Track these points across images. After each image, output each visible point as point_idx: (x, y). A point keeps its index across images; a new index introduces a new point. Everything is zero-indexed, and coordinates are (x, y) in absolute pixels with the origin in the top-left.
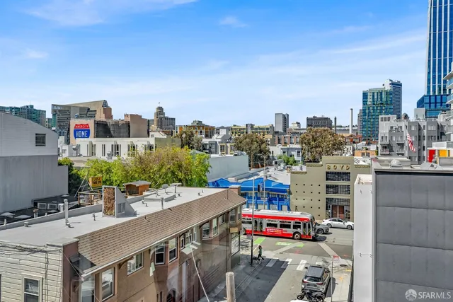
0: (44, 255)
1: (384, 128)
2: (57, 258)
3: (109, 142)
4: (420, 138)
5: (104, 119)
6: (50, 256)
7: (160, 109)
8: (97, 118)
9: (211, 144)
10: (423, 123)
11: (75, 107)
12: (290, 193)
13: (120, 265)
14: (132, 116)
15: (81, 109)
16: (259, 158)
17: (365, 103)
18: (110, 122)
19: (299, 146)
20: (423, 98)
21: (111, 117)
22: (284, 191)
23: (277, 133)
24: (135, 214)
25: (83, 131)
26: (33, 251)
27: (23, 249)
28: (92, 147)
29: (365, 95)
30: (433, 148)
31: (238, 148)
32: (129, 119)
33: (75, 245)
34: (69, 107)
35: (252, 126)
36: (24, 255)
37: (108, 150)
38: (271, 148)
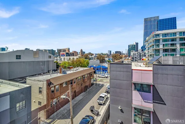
0: (42, 82)
1: (132, 54)
2: (45, 83)
3: (68, 57)
4: (140, 56)
5: (68, 52)
6: (44, 82)
7: (82, 50)
8: (66, 52)
9: (92, 58)
10: (141, 52)
11: (62, 49)
12: (108, 69)
13: (61, 84)
14: (74, 51)
15: (64, 50)
16: (103, 61)
17: (129, 48)
18: (69, 53)
19: (112, 58)
20: (142, 47)
21: (70, 52)
22: (106, 68)
23: (108, 55)
24: (66, 73)
25: (63, 55)
26: (41, 81)
27: (39, 81)
28: (64, 59)
29: (129, 46)
30: (143, 58)
31: (98, 59)
32: (73, 52)
33: (50, 80)
34: (61, 49)
35: (102, 53)
36: (39, 82)
37: (68, 59)
38: (106, 59)
